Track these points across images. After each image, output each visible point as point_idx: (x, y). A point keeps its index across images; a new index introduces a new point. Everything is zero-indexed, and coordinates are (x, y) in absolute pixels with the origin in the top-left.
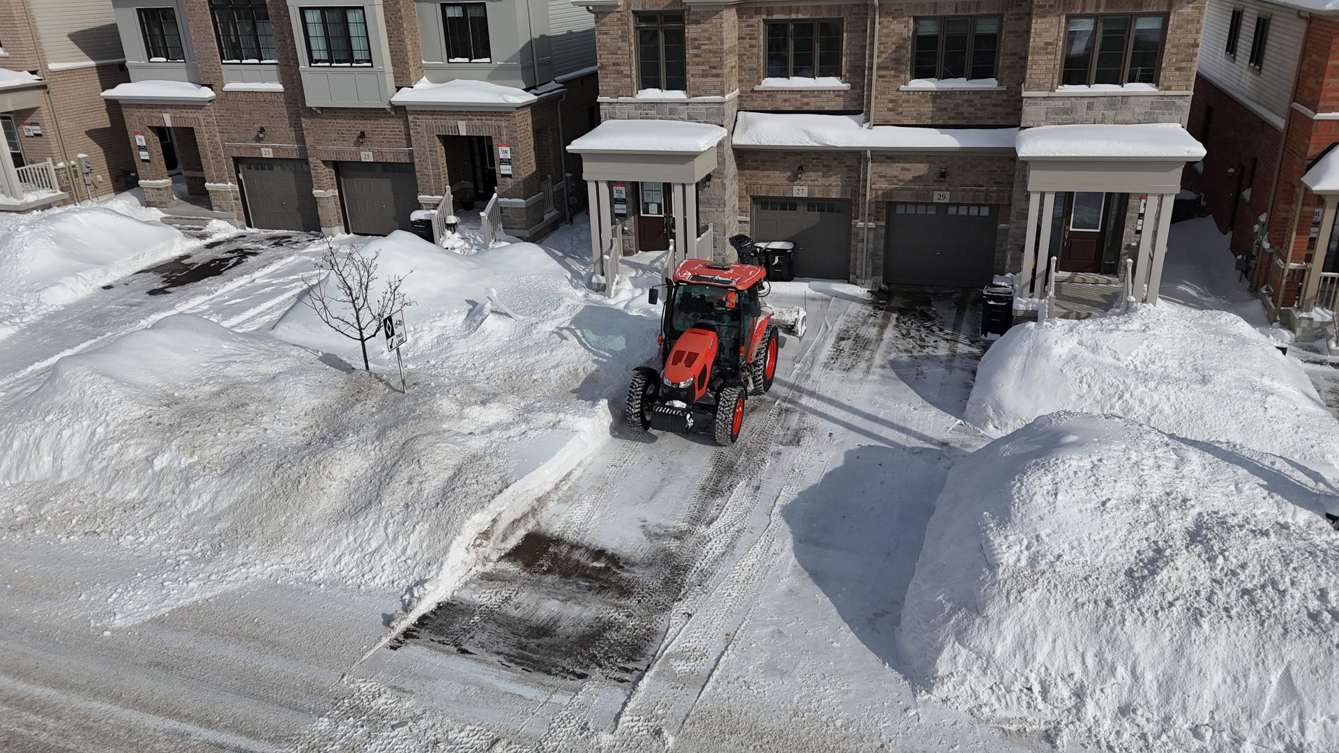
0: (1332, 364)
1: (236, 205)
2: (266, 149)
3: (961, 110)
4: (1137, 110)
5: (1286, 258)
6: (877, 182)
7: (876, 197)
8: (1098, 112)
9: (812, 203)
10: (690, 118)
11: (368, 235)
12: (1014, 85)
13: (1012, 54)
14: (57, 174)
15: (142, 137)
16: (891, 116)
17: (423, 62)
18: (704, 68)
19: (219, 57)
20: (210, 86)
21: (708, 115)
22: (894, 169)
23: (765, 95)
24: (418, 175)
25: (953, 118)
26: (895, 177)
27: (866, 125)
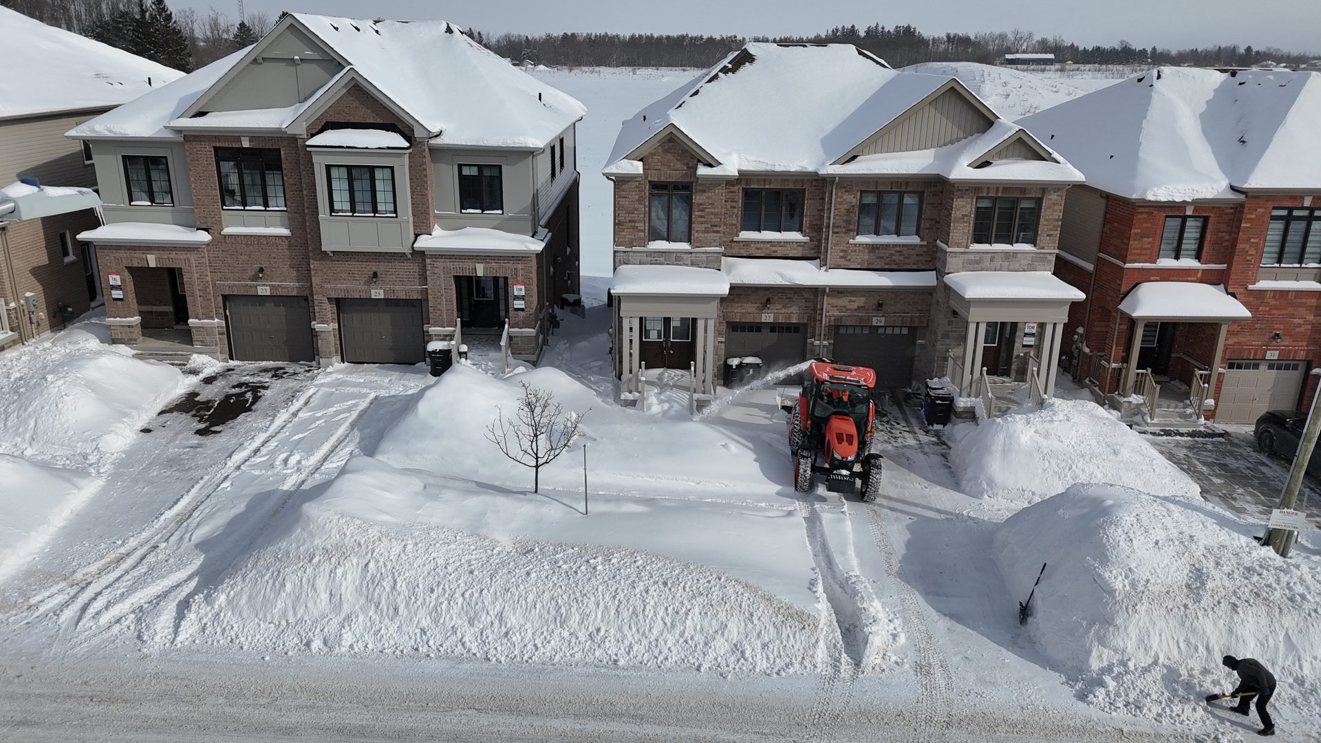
0: (1151, 433)
1: (220, 339)
2: (263, 288)
3: (894, 258)
4: (1022, 262)
5: (1109, 360)
6: (830, 311)
7: (829, 322)
8: (997, 263)
9: (774, 327)
10: (693, 264)
11: (363, 363)
12: (931, 241)
13: (930, 219)
14: (9, 314)
15: (118, 277)
16: (842, 262)
17: (436, 212)
18: (706, 226)
19: (220, 204)
20: (206, 230)
21: (708, 262)
22: (843, 301)
23: (741, 244)
24: (431, 310)
25: (885, 264)
26: (844, 307)
27: (823, 268)
